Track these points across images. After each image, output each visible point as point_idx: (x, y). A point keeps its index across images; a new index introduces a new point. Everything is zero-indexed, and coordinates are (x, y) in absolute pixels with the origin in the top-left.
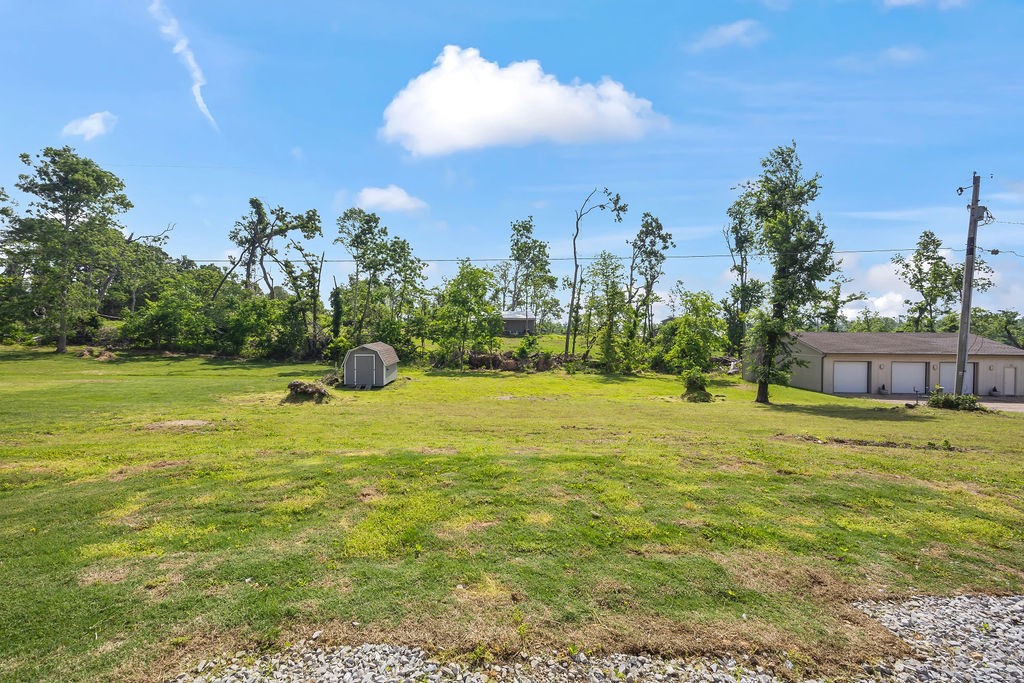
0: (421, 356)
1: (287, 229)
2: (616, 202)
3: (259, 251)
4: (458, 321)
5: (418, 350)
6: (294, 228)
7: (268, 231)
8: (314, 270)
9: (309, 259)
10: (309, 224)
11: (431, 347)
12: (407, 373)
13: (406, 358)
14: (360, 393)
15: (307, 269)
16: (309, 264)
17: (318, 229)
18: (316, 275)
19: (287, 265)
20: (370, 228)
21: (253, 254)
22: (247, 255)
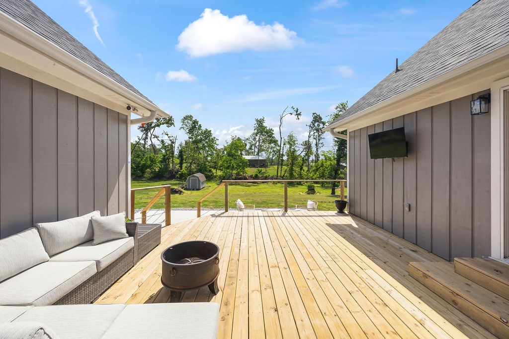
0: (215, 177)
1: (161, 124)
2: (297, 111)
3: (149, 134)
4: (230, 163)
5: (214, 174)
6: (163, 124)
7: (153, 125)
8: (173, 143)
9: (171, 138)
10: (169, 122)
11: (219, 173)
12: (209, 184)
13: (209, 178)
14: (192, 191)
15: (170, 142)
16: (171, 140)
17: (173, 124)
18: (173, 145)
19: (162, 141)
20: (195, 125)
21: (147, 135)
22: (144, 136)
